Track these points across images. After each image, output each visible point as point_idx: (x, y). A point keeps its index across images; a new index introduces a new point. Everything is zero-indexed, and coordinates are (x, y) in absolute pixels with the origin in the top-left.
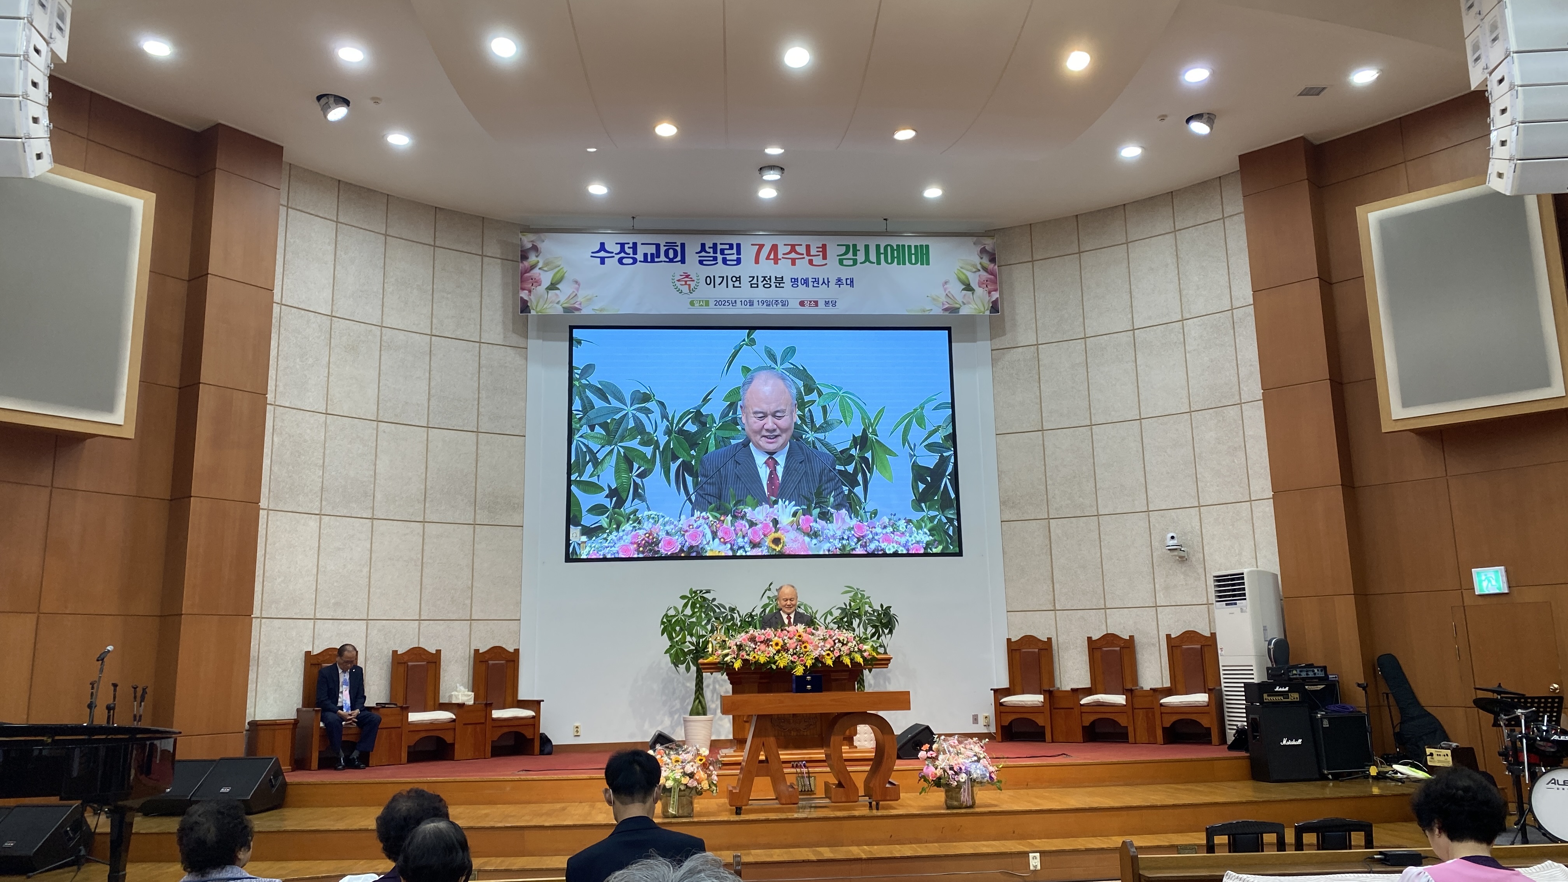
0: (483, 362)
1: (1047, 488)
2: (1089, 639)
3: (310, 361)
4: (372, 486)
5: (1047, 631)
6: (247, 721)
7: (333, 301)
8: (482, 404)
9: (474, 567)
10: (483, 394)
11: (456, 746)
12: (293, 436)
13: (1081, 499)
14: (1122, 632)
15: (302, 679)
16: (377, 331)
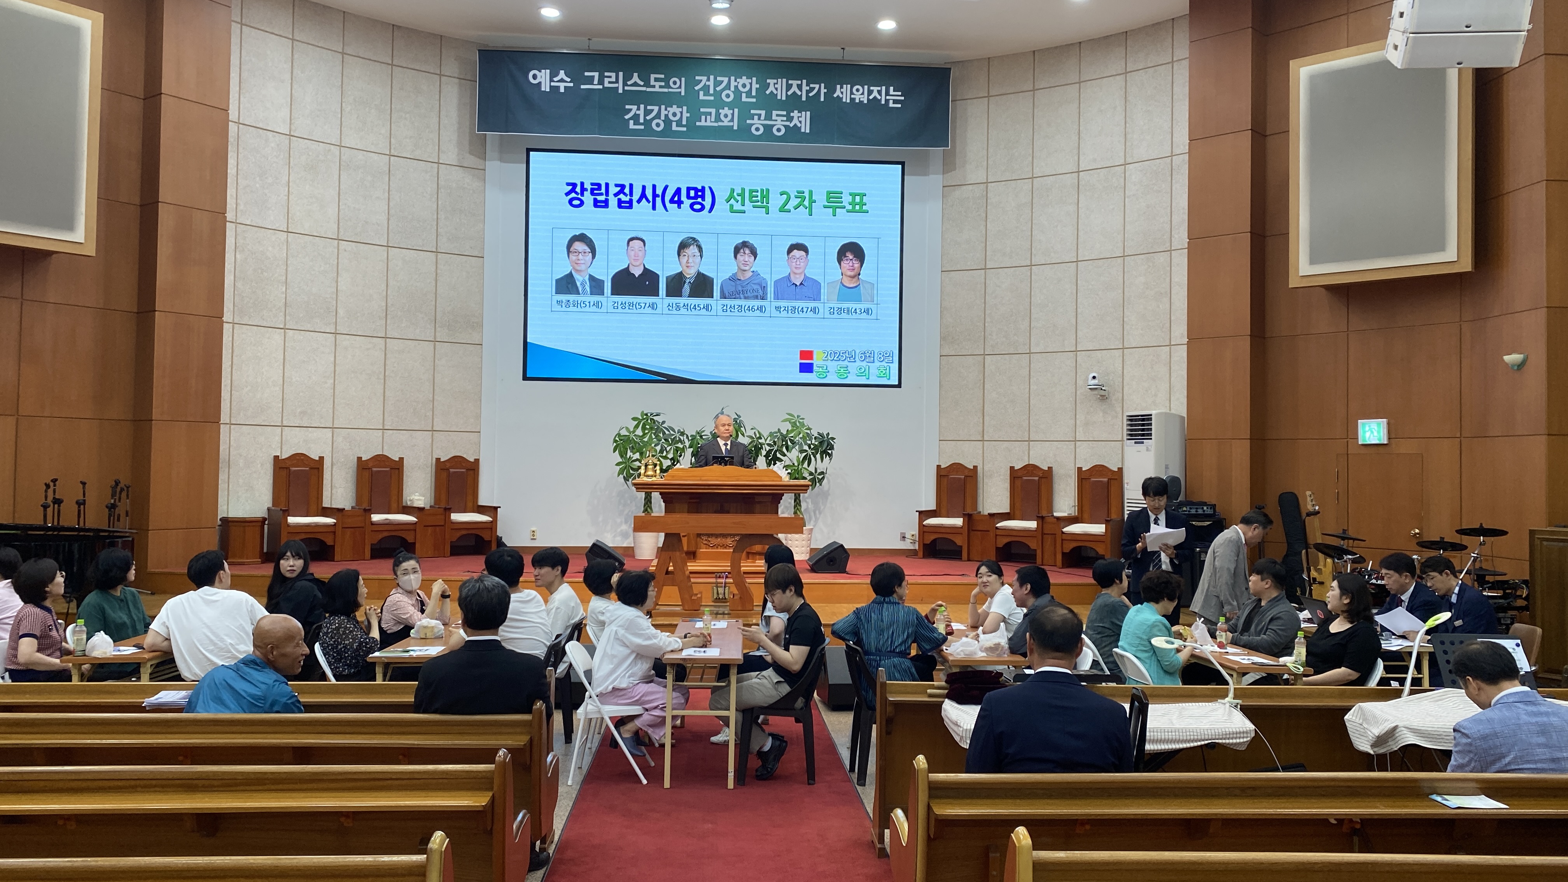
0: (441, 183)
1: (985, 326)
2: (1012, 468)
3: (270, 180)
4: (335, 302)
5: (974, 459)
6: (219, 518)
7: (291, 120)
8: (440, 224)
9: (435, 382)
10: (442, 215)
11: (417, 545)
12: (255, 254)
13: (1015, 337)
14: (1042, 463)
15: (271, 481)
16: (335, 150)
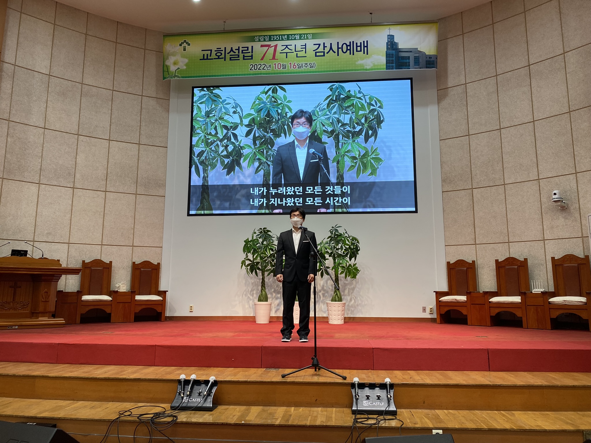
0: (143, 106)
1: (471, 170)
2: (497, 261)
3: (35, 98)
4: (74, 170)
5: (470, 257)
7: (50, 67)
8: (142, 128)
9: (136, 218)
10: (143, 124)
11: (112, 315)
12: (21, 139)
13: (493, 175)
14: (519, 257)
16: (80, 86)
